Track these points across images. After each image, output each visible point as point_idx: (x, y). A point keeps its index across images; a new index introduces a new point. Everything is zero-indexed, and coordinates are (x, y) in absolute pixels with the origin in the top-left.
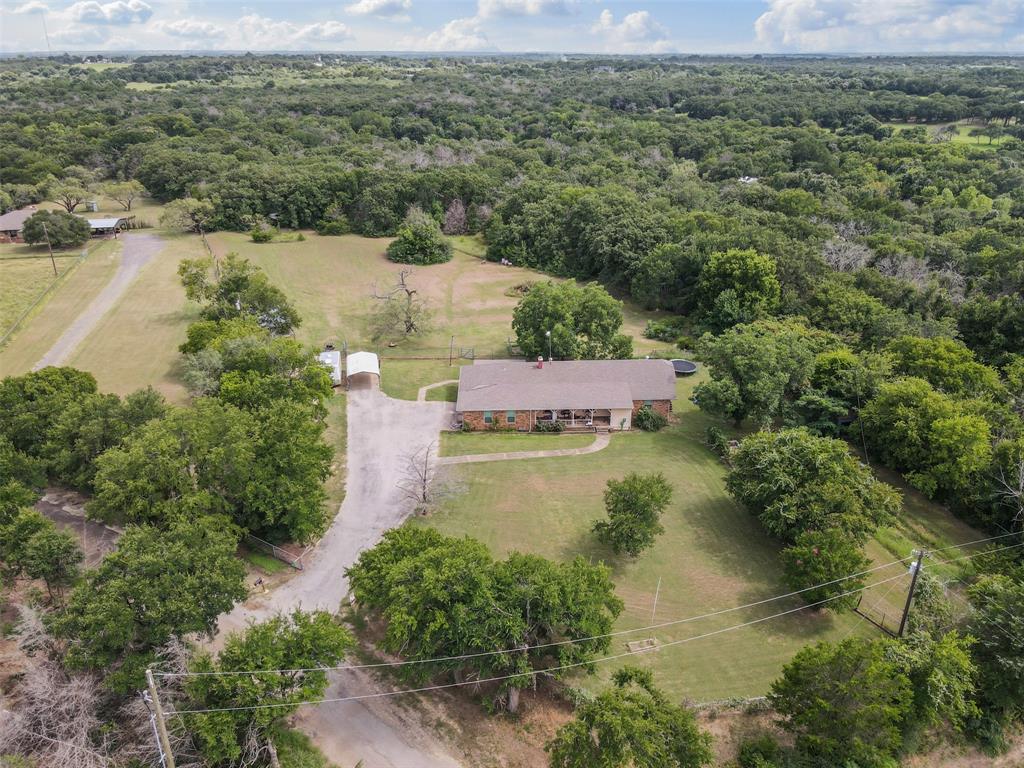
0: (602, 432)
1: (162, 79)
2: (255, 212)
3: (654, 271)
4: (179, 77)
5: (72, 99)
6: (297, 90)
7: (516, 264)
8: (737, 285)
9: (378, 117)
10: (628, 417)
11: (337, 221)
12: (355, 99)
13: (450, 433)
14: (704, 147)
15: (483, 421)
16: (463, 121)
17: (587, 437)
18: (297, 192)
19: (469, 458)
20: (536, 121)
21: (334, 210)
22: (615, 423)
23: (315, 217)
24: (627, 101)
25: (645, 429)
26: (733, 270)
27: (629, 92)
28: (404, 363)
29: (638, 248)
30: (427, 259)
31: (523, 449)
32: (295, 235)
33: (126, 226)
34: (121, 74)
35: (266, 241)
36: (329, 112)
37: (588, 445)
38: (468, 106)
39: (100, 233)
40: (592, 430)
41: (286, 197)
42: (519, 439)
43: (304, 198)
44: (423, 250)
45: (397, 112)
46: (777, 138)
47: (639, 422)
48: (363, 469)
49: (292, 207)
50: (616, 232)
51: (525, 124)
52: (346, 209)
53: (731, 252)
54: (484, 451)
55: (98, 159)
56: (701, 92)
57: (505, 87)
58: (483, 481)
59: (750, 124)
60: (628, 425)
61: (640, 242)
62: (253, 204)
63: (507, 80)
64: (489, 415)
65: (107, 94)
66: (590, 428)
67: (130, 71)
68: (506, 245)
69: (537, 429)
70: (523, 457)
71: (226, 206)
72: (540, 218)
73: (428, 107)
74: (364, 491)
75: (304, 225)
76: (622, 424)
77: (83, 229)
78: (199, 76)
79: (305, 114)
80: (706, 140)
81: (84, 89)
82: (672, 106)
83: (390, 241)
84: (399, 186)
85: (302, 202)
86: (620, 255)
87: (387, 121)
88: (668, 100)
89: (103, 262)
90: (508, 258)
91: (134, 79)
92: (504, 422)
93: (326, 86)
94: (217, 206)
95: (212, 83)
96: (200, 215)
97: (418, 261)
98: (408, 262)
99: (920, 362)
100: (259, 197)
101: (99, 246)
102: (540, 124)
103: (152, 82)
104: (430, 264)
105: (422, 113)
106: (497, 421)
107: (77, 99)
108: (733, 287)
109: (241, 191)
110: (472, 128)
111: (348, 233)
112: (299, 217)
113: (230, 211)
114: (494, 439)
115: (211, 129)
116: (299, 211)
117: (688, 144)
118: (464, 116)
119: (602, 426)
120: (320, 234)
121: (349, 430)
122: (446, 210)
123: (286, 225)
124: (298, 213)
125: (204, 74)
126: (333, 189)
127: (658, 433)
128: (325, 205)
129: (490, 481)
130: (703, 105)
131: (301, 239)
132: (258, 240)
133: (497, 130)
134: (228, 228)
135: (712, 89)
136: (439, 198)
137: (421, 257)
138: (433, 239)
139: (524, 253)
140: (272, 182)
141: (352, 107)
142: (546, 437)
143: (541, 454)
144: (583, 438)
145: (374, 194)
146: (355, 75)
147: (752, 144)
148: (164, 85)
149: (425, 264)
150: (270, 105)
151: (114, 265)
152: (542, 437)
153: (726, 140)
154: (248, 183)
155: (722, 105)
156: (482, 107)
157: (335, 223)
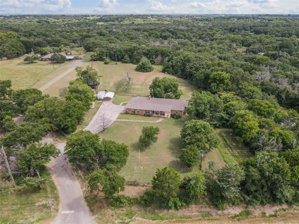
0: (162, 118)
1: (106, 21)
2: (107, 56)
3: (198, 77)
4: (110, 21)
5: (82, 26)
6: (139, 25)
7: (169, 73)
8: (217, 82)
9: (156, 32)
10: (170, 114)
11: (127, 60)
12: (153, 27)
13: (122, 114)
14: (252, 43)
15: (131, 111)
16: (181, 34)
17: (157, 118)
18: (118, 51)
19: (123, 120)
20: (203, 34)
21: (126, 56)
22: (166, 116)
23: (122, 58)
24: (235, 29)
25: (174, 118)
26: (217, 77)
27: (236, 26)
28: (122, 96)
29: (197, 70)
30: (145, 71)
31: (138, 119)
32: (115, 63)
33: (76, 59)
34: (97, 20)
35: (107, 64)
36: (144, 31)
37: (156, 120)
38: (184, 30)
39: (70, 60)
40: (159, 117)
41: (115, 52)
42: (139, 117)
43: (119, 53)
44: (144, 68)
45: (163, 31)
46: (277, 41)
47: (172, 116)
48: (96, 120)
49: (116, 55)
50: (192, 66)
51: (199, 35)
52: (130, 57)
53: (219, 72)
54: (128, 119)
55: (78, 41)
56: (261, 26)
57: (199, 24)
58: (123, 126)
59: (271, 36)
60: (169, 116)
61: (198, 68)
62: (107, 54)
63: (201, 22)
64: (133, 110)
65: (91, 25)
66: (159, 116)
67: (99, 19)
68: (167, 68)
69: (145, 115)
70: (137, 121)
71: (100, 54)
72: (176, 61)
73: (172, 30)
74: (93, 124)
75: (119, 60)
76: (168, 116)
77: (64, 59)
78: (116, 20)
79: (138, 31)
80: (253, 41)
81: (86, 24)
82: (250, 31)
83: (137, 65)
84: (144, 51)
85: (119, 54)
86: (191, 72)
87: (159, 34)
88: (249, 28)
89: (66, 67)
90: (167, 72)
91: (99, 21)
92: (136, 112)
93: (148, 24)
94: (98, 54)
95: (119, 23)
96: (93, 56)
97: (142, 71)
98: (140, 71)
99: (256, 107)
100: (109, 52)
101: (68, 63)
102: (204, 35)
103: (104, 22)
104: (146, 72)
105: (170, 32)
106: (134, 112)
107: (83, 26)
108: (216, 82)
109: (104, 51)
110: (183, 36)
111: (129, 63)
112: (118, 58)
113: (101, 56)
114: (133, 116)
115: (108, 35)
116: (118, 57)
117: (247, 42)
118: (182, 33)
119: (162, 116)
120: (122, 63)
121: (98, 111)
122: (156, 58)
123: (114, 60)
124: (117, 57)
125: (117, 20)
126: (127, 51)
127: (178, 120)
128: (125, 55)
129: (125, 126)
130: (259, 30)
131: (116, 64)
132: (105, 63)
133: (190, 37)
134: (100, 60)
135: (265, 25)
136: (155, 55)
137: (143, 70)
138: (147, 65)
139: (171, 71)
140: (112, 49)
141: (151, 29)
142: (146, 117)
143: (142, 121)
144: (155, 119)
145: (137, 52)
146: (158, 21)
147: (267, 43)
148: (106, 23)
149: (144, 72)
150: (130, 29)
151: (68, 68)
152: (145, 117)
153: (260, 41)
154: (106, 49)
155: (265, 30)
156: (188, 30)
157: (126, 60)
